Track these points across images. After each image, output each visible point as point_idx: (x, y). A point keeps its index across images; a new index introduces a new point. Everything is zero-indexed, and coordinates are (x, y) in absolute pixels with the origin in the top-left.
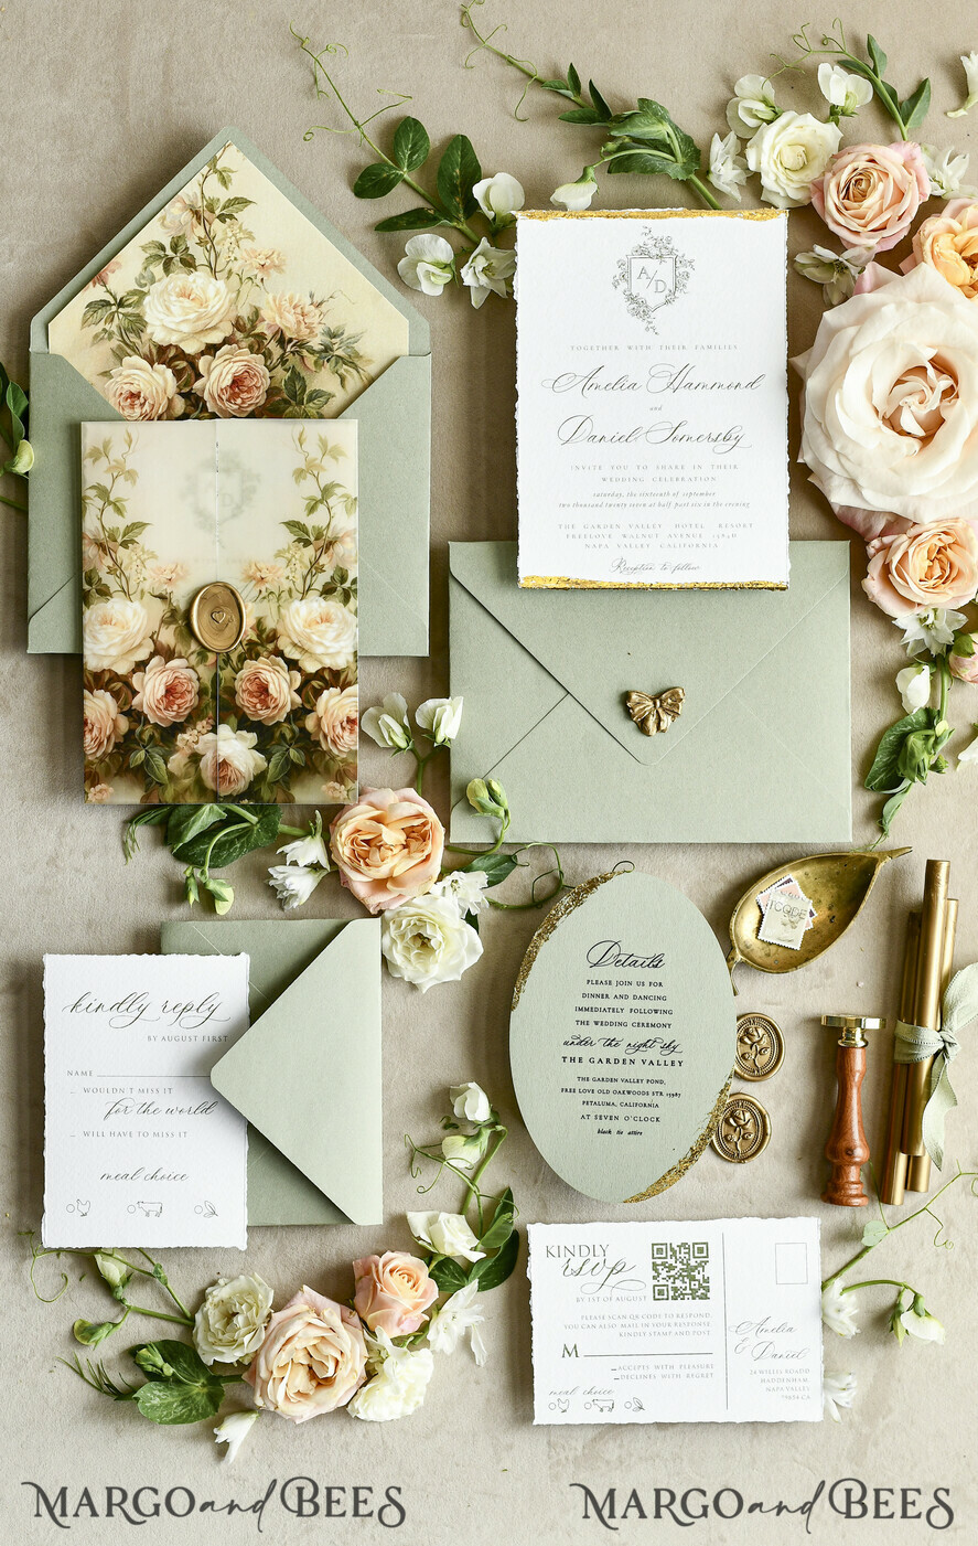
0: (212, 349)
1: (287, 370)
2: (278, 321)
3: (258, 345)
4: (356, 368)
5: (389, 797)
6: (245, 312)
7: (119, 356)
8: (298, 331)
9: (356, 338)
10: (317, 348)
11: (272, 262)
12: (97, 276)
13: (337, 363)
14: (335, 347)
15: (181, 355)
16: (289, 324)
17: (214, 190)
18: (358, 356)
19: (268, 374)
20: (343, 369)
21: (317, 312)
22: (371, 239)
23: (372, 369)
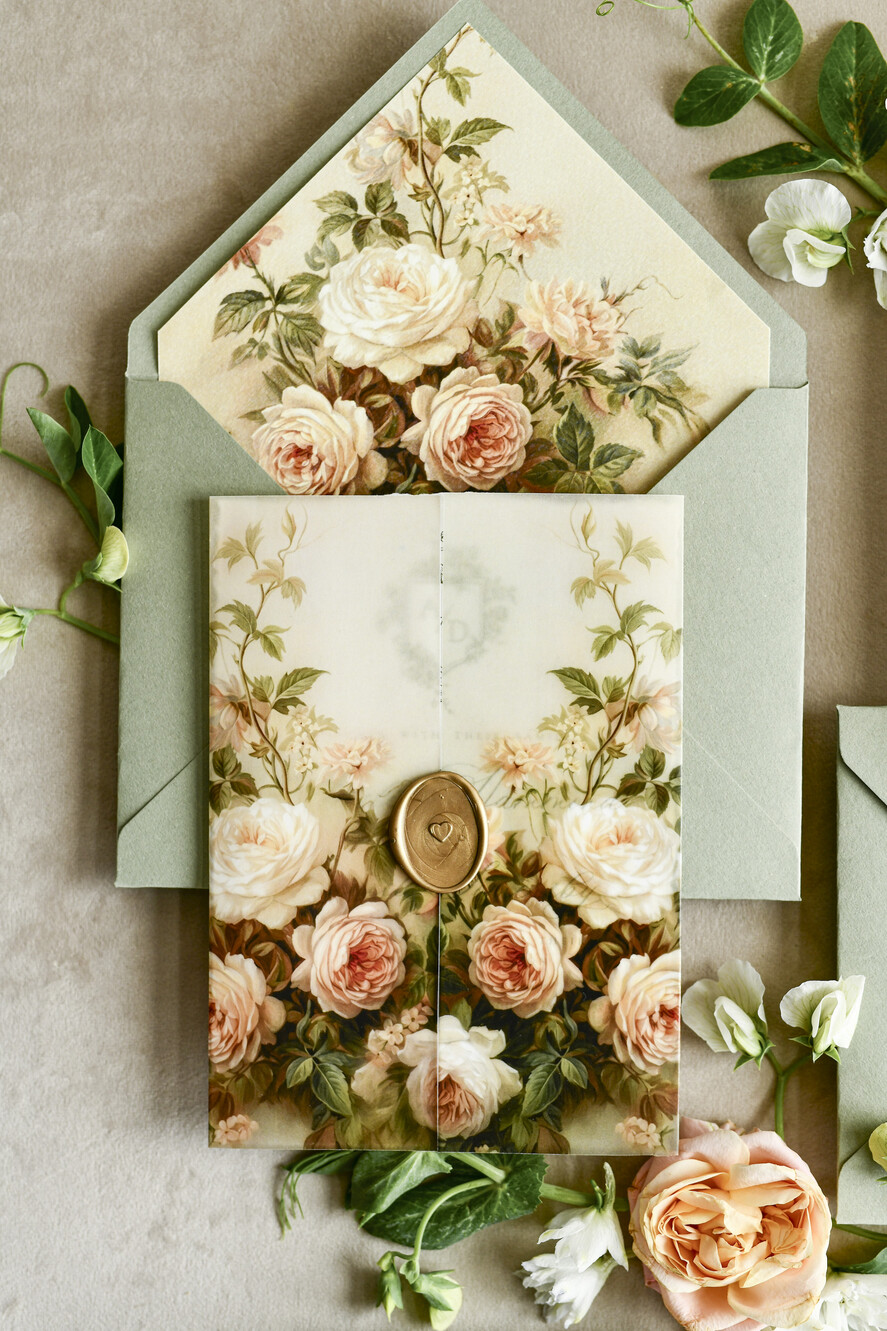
0: (433, 375)
1: (561, 411)
2: (547, 327)
3: (512, 368)
4: (679, 407)
5: (734, 1148)
6: (491, 313)
7: (276, 385)
8: (581, 344)
9: (678, 356)
10: (614, 373)
11: (539, 227)
12: (241, 251)
13: (647, 399)
14: (644, 372)
15: (381, 384)
16: (566, 332)
17: (441, 105)
18: (682, 387)
19: (529, 418)
20: (657, 410)
21: (614, 312)
22: (703, 193)
23: (706, 411)
